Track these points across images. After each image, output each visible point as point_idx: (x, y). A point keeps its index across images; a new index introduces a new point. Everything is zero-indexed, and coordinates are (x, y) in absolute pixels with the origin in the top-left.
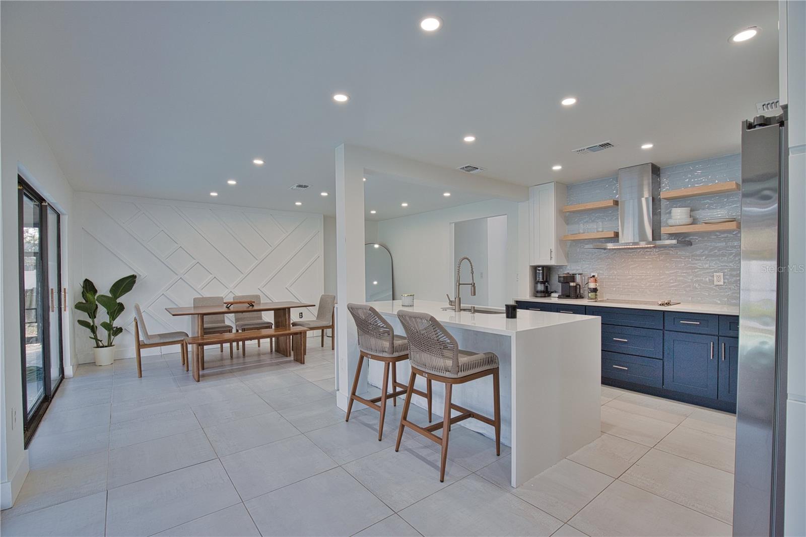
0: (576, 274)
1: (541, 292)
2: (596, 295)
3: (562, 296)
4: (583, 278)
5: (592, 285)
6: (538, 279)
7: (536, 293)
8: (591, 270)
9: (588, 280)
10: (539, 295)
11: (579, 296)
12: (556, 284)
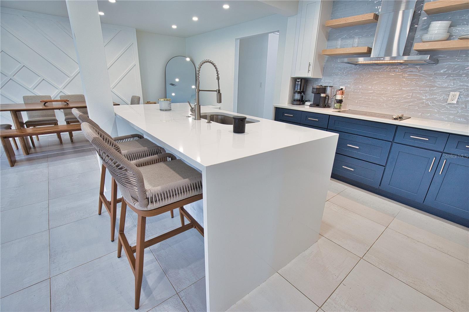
0: (327, 87)
1: (297, 100)
2: (340, 106)
3: (313, 105)
4: (333, 90)
5: (339, 97)
6: (296, 89)
7: (294, 101)
8: (341, 84)
9: (337, 92)
10: (295, 103)
11: (326, 106)
12: (310, 95)
